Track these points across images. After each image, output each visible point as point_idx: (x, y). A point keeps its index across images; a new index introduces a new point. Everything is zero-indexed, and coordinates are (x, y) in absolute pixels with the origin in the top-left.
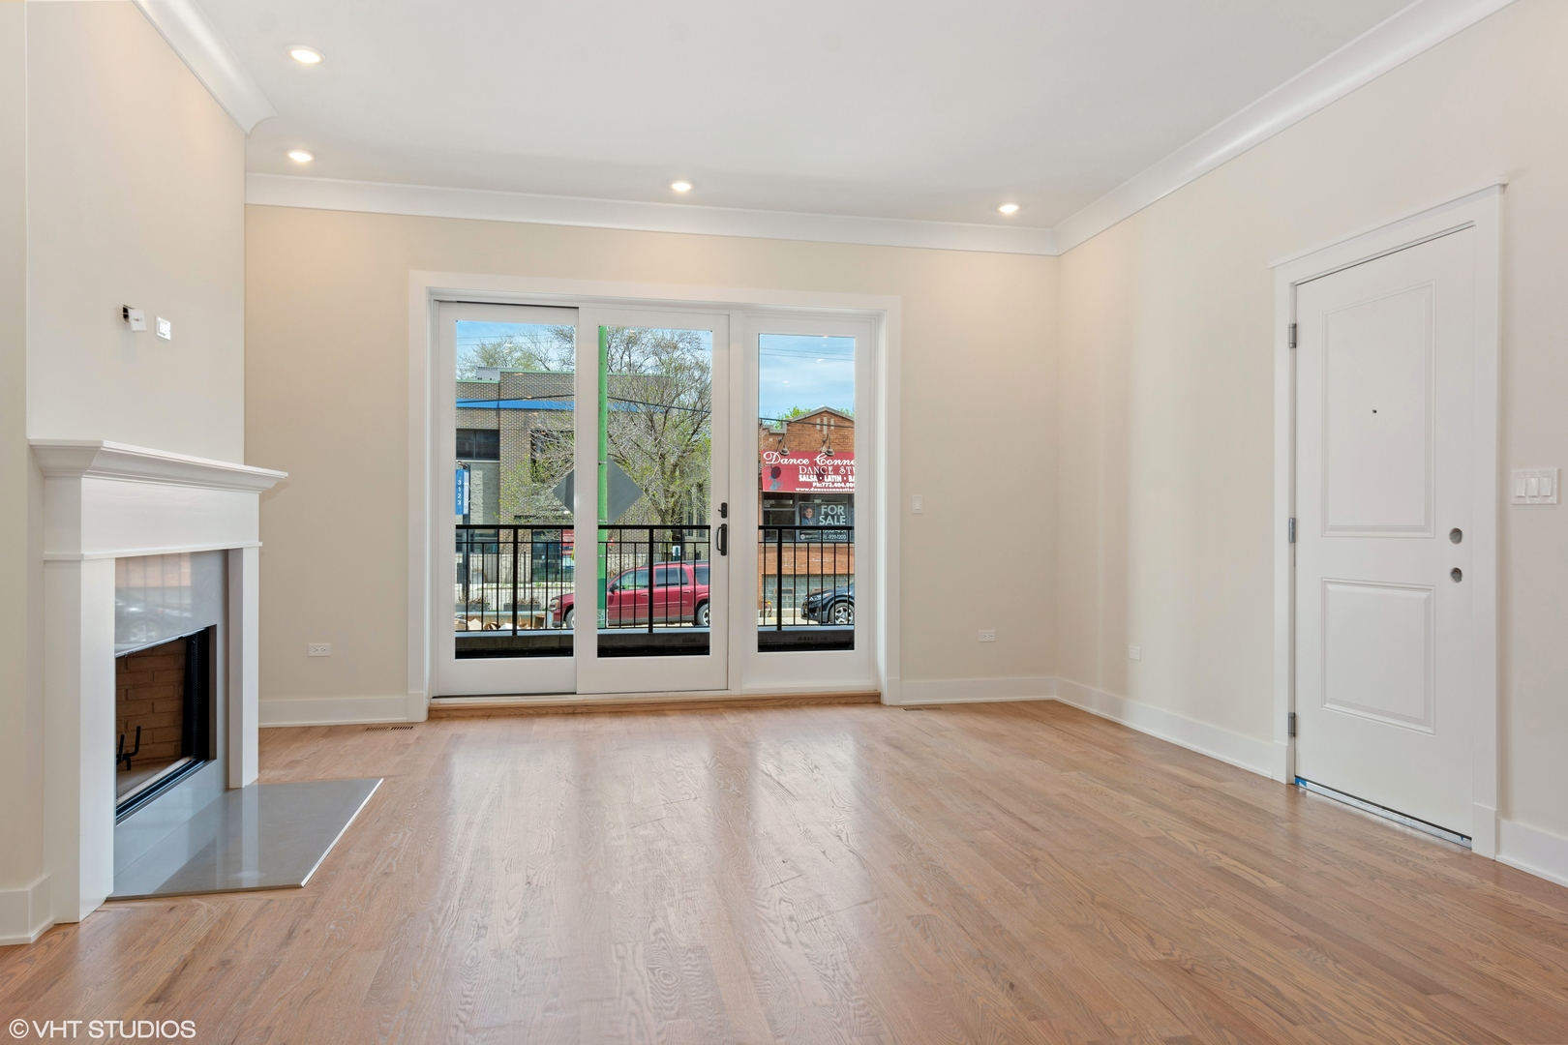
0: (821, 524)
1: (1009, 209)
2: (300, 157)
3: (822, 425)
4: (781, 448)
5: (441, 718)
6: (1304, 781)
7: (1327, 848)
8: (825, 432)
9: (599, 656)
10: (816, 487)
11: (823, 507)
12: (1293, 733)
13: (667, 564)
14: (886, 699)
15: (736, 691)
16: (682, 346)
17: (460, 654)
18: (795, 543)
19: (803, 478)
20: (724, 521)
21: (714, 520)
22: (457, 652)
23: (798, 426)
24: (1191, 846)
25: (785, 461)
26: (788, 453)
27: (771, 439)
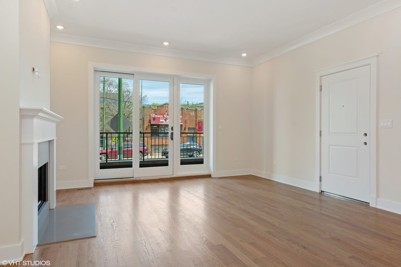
0: (166, 132)
1: (244, 55)
3: (166, 107)
4: (155, 113)
5: (97, 185)
6: (324, 192)
7: (341, 207)
8: (167, 109)
9: (140, 167)
10: (164, 123)
11: (166, 128)
12: (321, 181)
13: (128, 143)
14: (213, 176)
15: (175, 176)
16: (124, 86)
18: (159, 137)
19: (161, 121)
20: (172, 131)
21: (170, 131)
22: (100, 167)
23: (160, 107)
24: (312, 209)
25: (156, 116)
26: (157, 114)
27: (153, 111)
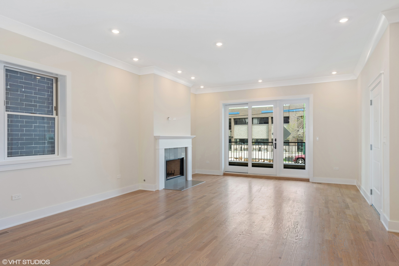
2: (202, 87)
6: (373, 205)
9: (252, 167)
12: (371, 194)
14: (311, 181)
15: (278, 175)
17: (230, 165)
20: (276, 142)
